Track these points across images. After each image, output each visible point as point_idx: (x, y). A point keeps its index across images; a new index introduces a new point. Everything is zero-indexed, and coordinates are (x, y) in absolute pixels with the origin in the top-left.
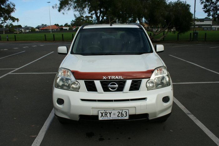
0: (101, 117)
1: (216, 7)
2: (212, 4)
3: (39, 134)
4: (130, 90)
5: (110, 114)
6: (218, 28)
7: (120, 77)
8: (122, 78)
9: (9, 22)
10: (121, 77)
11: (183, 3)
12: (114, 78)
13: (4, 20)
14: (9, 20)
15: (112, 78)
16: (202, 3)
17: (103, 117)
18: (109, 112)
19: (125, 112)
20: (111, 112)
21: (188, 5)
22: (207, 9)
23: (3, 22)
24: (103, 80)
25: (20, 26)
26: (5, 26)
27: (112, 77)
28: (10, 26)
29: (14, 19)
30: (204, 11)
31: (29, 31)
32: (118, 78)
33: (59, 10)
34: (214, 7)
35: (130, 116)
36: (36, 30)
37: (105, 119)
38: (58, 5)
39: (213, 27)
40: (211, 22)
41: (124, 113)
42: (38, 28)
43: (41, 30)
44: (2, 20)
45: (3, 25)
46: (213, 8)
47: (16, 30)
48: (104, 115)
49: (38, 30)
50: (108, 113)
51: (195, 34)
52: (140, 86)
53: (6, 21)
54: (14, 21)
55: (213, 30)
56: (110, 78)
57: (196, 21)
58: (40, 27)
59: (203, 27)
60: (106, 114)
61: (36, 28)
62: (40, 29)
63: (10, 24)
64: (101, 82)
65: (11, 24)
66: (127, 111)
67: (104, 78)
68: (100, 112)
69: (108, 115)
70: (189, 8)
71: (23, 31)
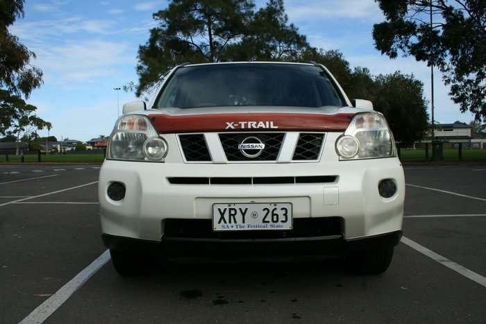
0: (220, 222)
1: (478, 91)
2: (468, 85)
3: (57, 293)
4: (295, 158)
5: (243, 214)
6: (484, 144)
7: (270, 125)
8: (274, 125)
9: (30, 129)
10: (272, 123)
11: (406, 77)
12: (255, 127)
13: (20, 126)
14: (31, 125)
15: (249, 127)
16: (448, 82)
17: (225, 222)
18: (240, 209)
19: (282, 209)
20: (247, 209)
21: (418, 82)
22: (458, 95)
23: (18, 129)
24: (227, 130)
25: (53, 139)
26: (21, 139)
27: (249, 123)
28: (33, 139)
29: (40, 123)
30: (453, 99)
31: (72, 149)
32: (264, 127)
33: (136, 94)
34: (473, 91)
35: (297, 221)
36: (88, 147)
37: (231, 229)
38: (137, 83)
39: (472, 141)
40: (469, 130)
41: (281, 213)
42: (92, 143)
43: (98, 147)
44: (16, 126)
45: (16, 135)
46: (471, 93)
47: (43, 146)
48: (226, 216)
49: (91, 147)
50: (238, 212)
51: (437, 144)
52: (319, 149)
53: (25, 128)
54: (40, 128)
55: (474, 149)
56: (243, 127)
57: (436, 128)
58: (95, 141)
59: (451, 141)
60: (234, 215)
61: (88, 143)
62: (95, 145)
63: (33, 133)
64: (222, 138)
65: (35, 134)
66: (288, 207)
67: (230, 125)
68: (216, 208)
69: (239, 217)
70: (420, 89)
71: (59, 149)
